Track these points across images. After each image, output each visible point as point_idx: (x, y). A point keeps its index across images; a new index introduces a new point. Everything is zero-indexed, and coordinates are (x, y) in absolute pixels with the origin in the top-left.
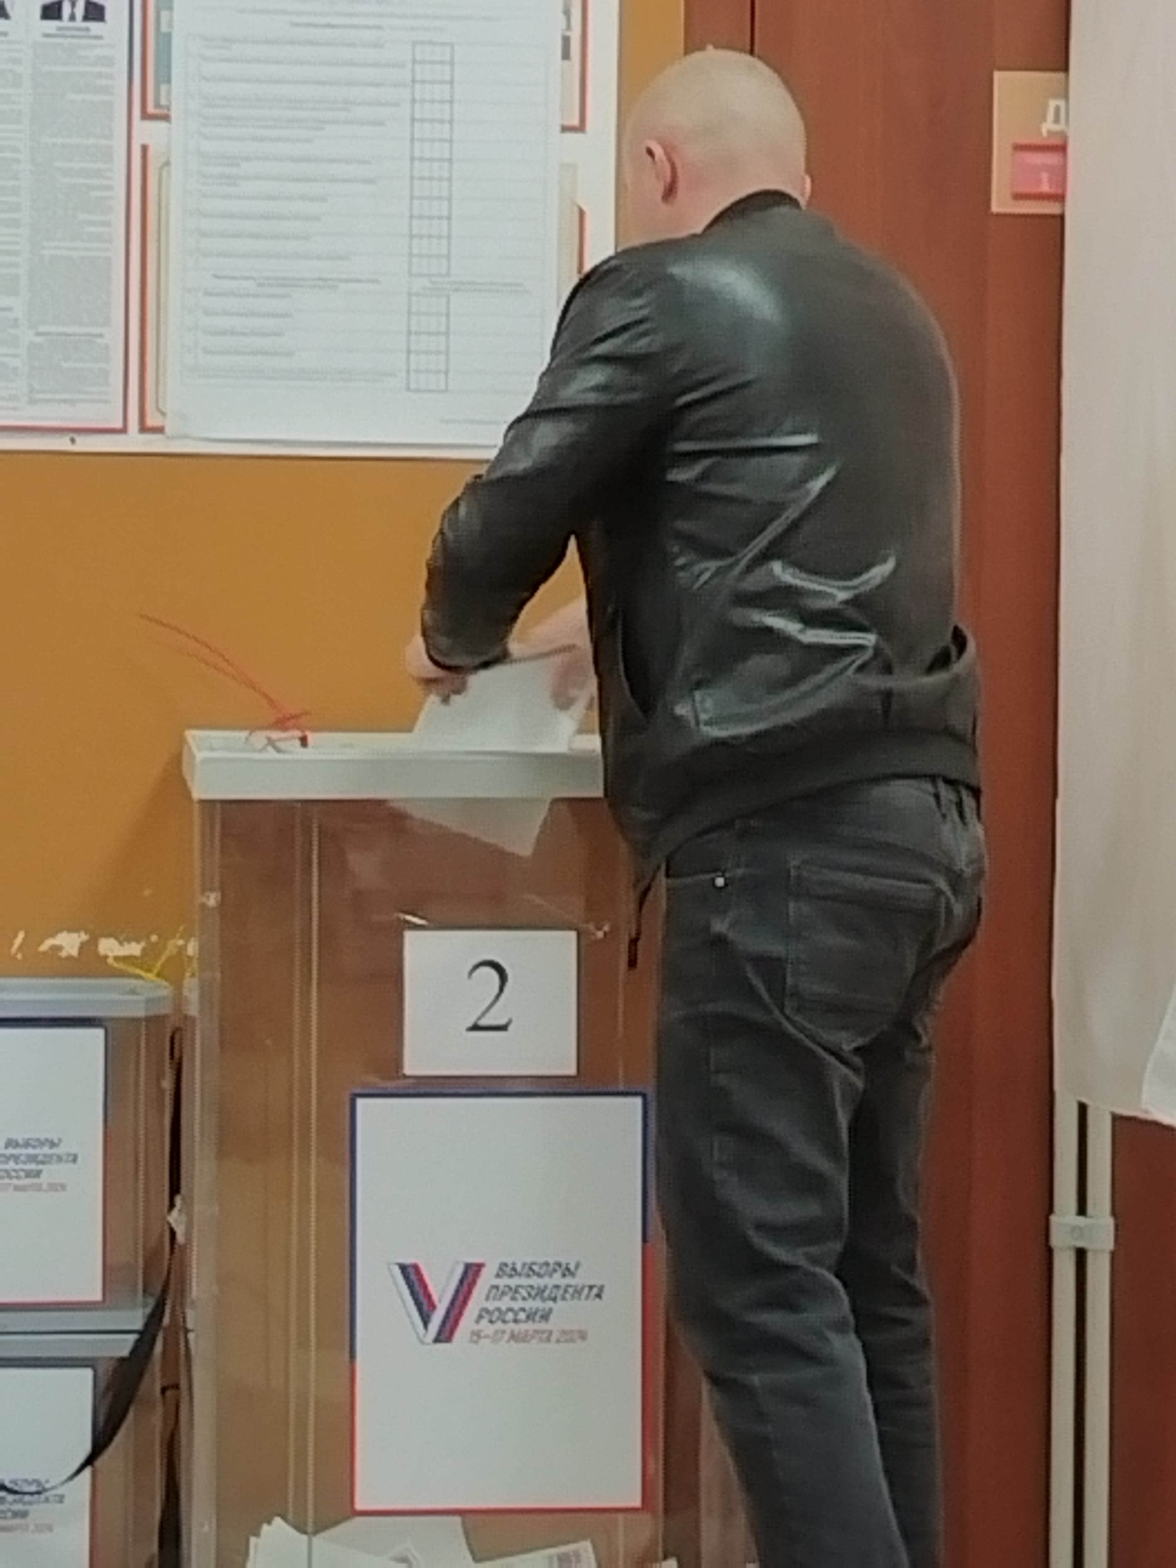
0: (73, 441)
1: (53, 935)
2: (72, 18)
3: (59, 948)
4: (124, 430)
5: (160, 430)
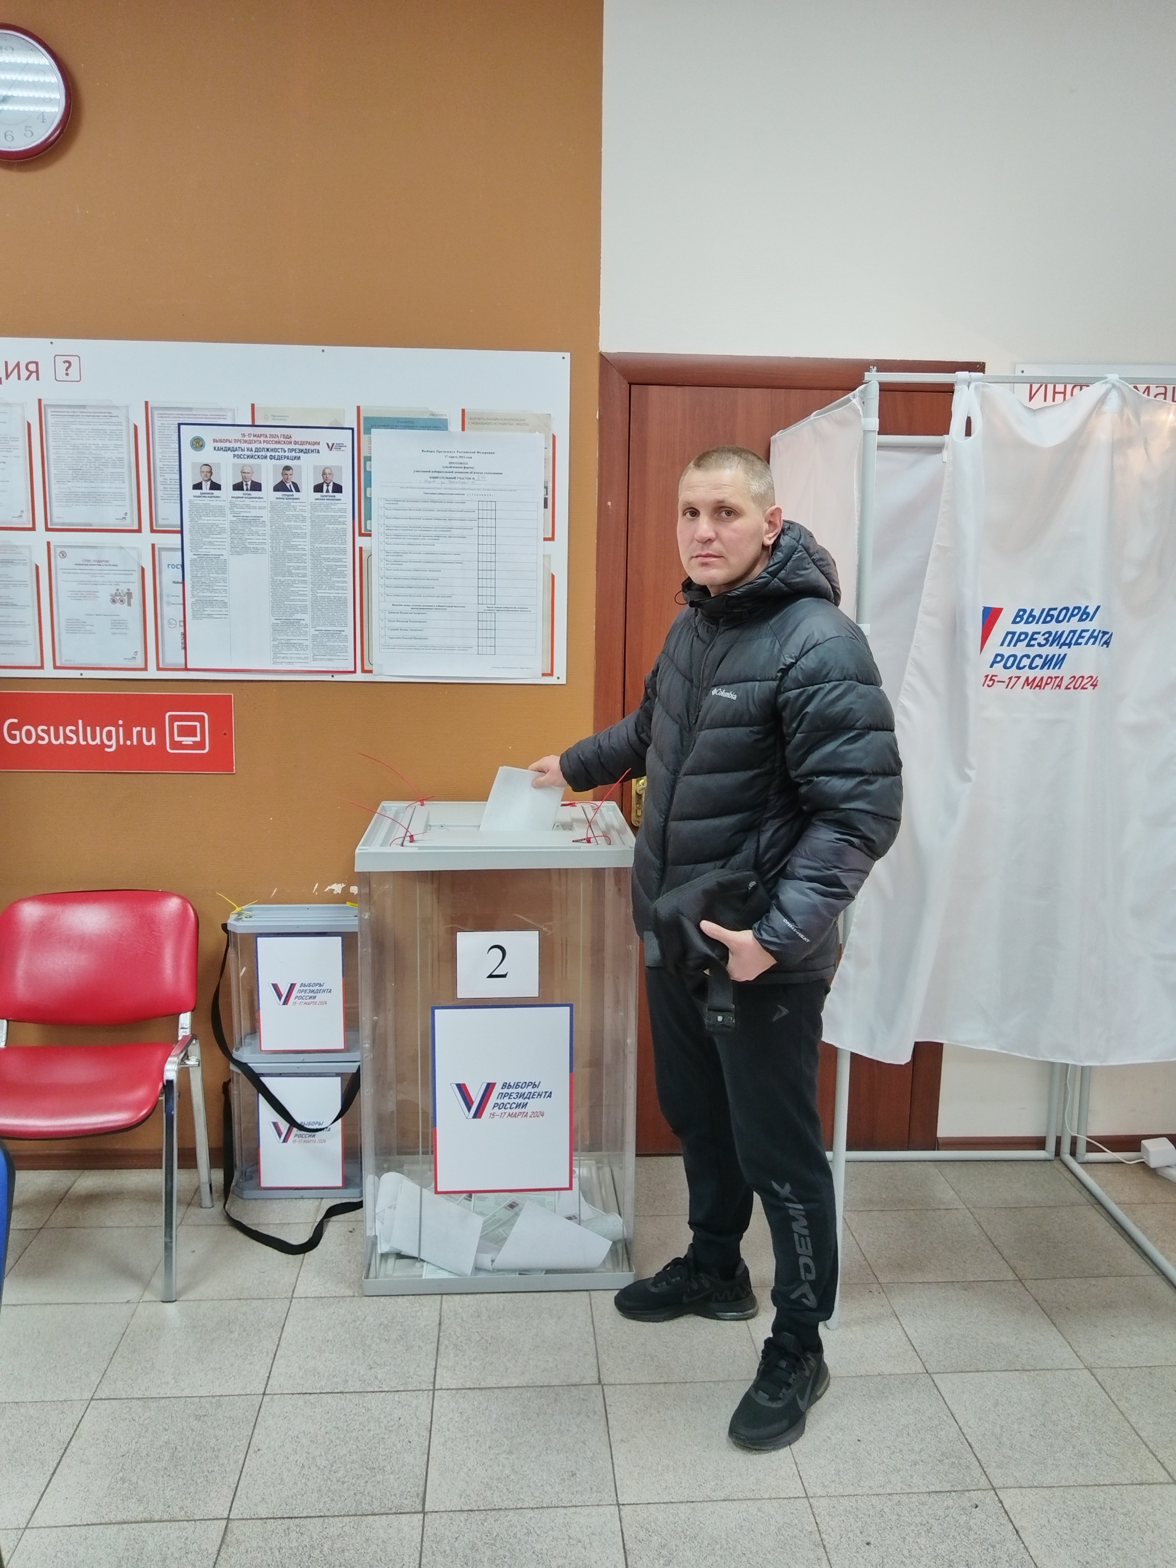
0: (333, 676)
1: (330, 884)
2: (327, 491)
3: (333, 890)
4: (355, 672)
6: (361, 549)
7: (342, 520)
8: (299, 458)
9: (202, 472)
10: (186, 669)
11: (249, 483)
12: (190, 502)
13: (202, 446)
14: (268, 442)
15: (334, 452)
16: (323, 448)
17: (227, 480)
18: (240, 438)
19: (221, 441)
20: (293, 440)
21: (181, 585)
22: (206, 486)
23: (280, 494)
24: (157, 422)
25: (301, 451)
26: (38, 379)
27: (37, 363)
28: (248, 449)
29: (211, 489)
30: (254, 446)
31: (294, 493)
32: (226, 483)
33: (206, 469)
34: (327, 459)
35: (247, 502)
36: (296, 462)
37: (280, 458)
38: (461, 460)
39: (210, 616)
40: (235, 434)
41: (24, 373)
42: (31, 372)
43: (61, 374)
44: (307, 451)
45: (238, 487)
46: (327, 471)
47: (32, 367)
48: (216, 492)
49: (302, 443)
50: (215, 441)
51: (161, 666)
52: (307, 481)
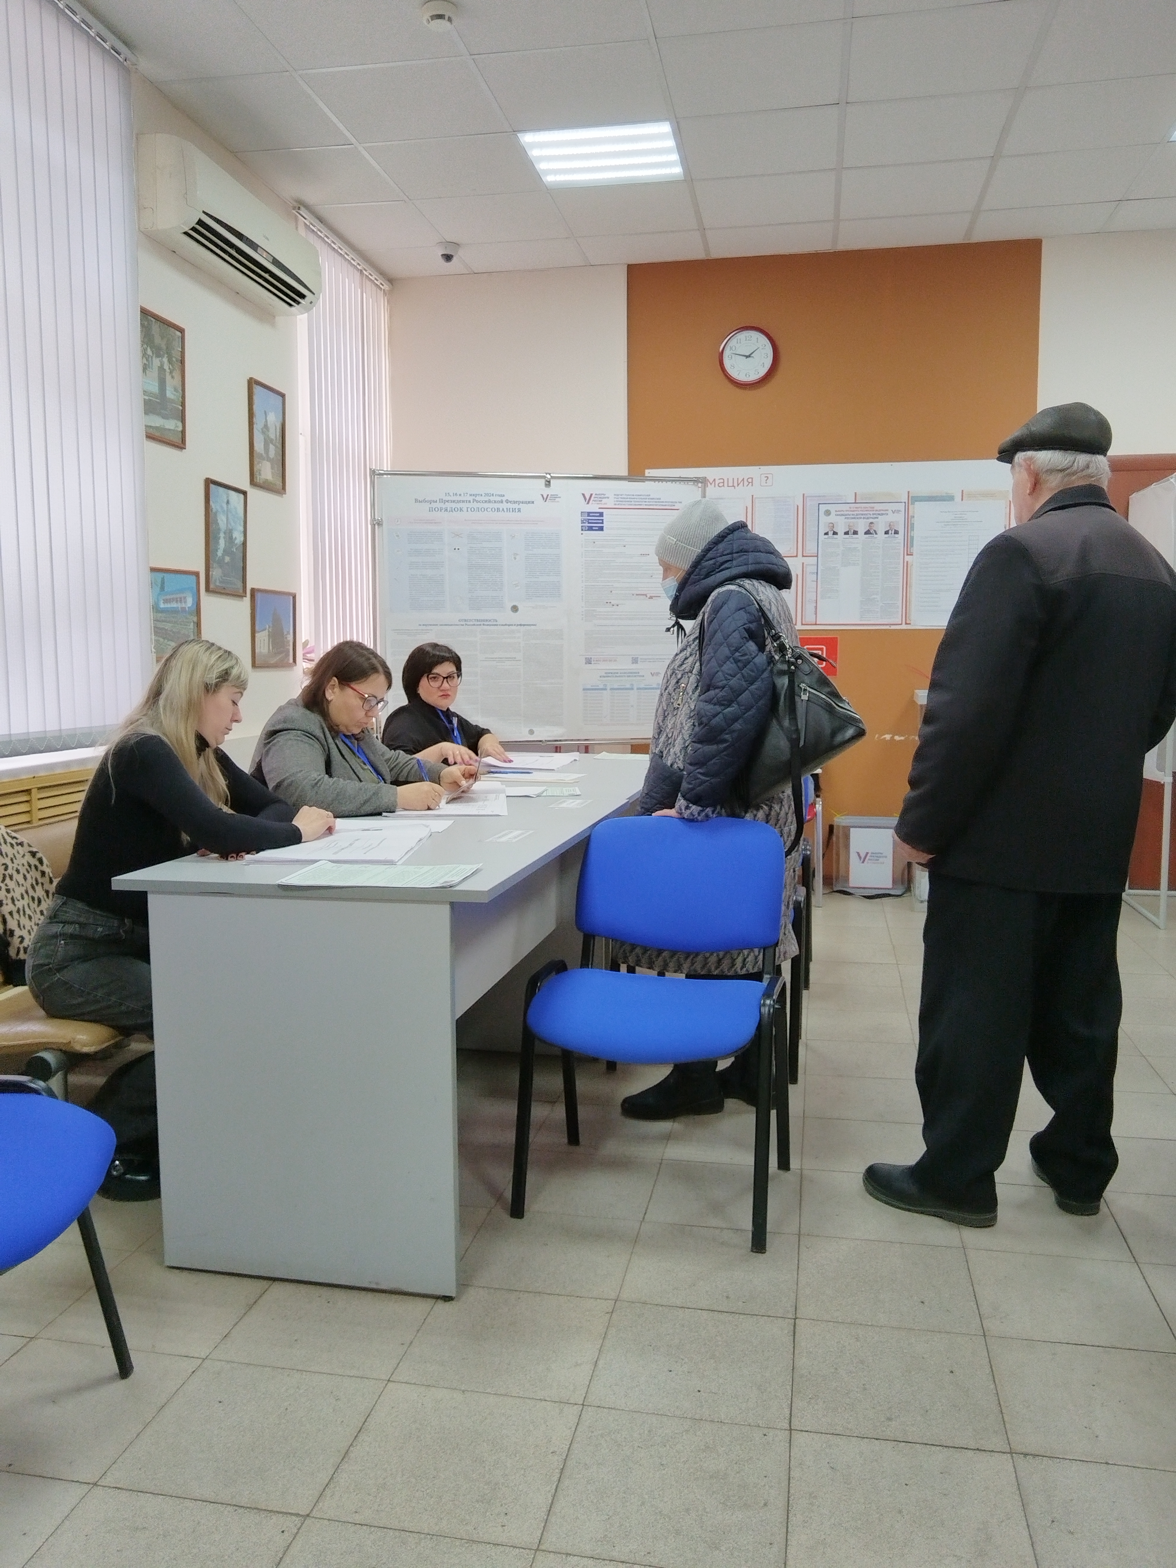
0: (890, 627)
1: (884, 735)
2: (891, 534)
3: (885, 738)
4: (901, 624)
5: (910, 624)
6: (907, 562)
7: (898, 548)
8: (878, 518)
9: (829, 526)
10: (816, 624)
11: (852, 531)
12: (823, 541)
13: (829, 514)
14: (862, 511)
15: (895, 514)
16: (890, 512)
17: (841, 531)
18: (849, 509)
19: (839, 511)
20: (875, 509)
21: (815, 583)
22: (831, 533)
23: (867, 536)
24: (808, 503)
25: (879, 514)
26: (752, 485)
27: (752, 478)
28: (853, 515)
29: (834, 534)
30: (855, 513)
31: (875, 536)
32: (841, 533)
33: (831, 525)
34: (891, 518)
35: (851, 540)
36: (876, 520)
37: (868, 518)
38: (961, 516)
39: (829, 597)
40: (846, 507)
41: (746, 483)
42: (749, 483)
43: (763, 483)
44: (882, 514)
45: (846, 533)
46: (891, 524)
47: (750, 480)
48: (835, 536)
49: (880, 510)
50: (836, 511)
51: (803, 623)
52: (881, 528)
